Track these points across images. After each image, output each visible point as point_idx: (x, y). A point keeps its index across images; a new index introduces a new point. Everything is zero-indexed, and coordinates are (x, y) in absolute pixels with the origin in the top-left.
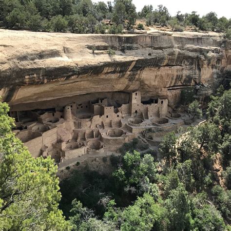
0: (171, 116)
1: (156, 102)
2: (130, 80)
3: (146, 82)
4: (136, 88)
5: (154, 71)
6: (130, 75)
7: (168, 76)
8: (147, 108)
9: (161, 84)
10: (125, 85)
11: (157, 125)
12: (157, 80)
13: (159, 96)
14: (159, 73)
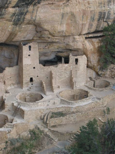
0: (94, 86)
1: (67, 61)
2: (16, 23)
3: (46, 27)
4: (29, 36)
5: (59, 6)
6: (14, 14)
7: (84, 14)
8: (51, 74)
9: (72, 28)
10: (7, 34)
11: (69, 103)
12: (65, 22)
13: (71, 50)
14: (68, 9)
